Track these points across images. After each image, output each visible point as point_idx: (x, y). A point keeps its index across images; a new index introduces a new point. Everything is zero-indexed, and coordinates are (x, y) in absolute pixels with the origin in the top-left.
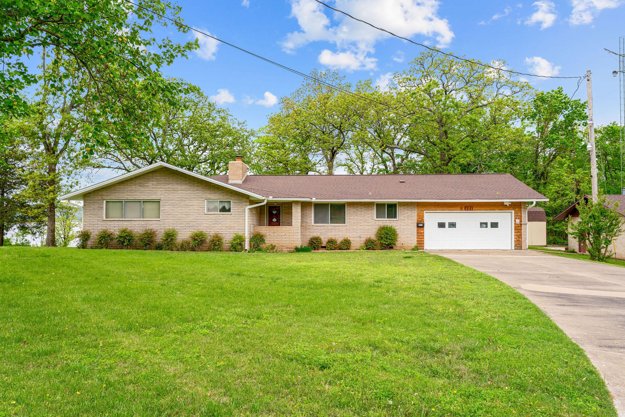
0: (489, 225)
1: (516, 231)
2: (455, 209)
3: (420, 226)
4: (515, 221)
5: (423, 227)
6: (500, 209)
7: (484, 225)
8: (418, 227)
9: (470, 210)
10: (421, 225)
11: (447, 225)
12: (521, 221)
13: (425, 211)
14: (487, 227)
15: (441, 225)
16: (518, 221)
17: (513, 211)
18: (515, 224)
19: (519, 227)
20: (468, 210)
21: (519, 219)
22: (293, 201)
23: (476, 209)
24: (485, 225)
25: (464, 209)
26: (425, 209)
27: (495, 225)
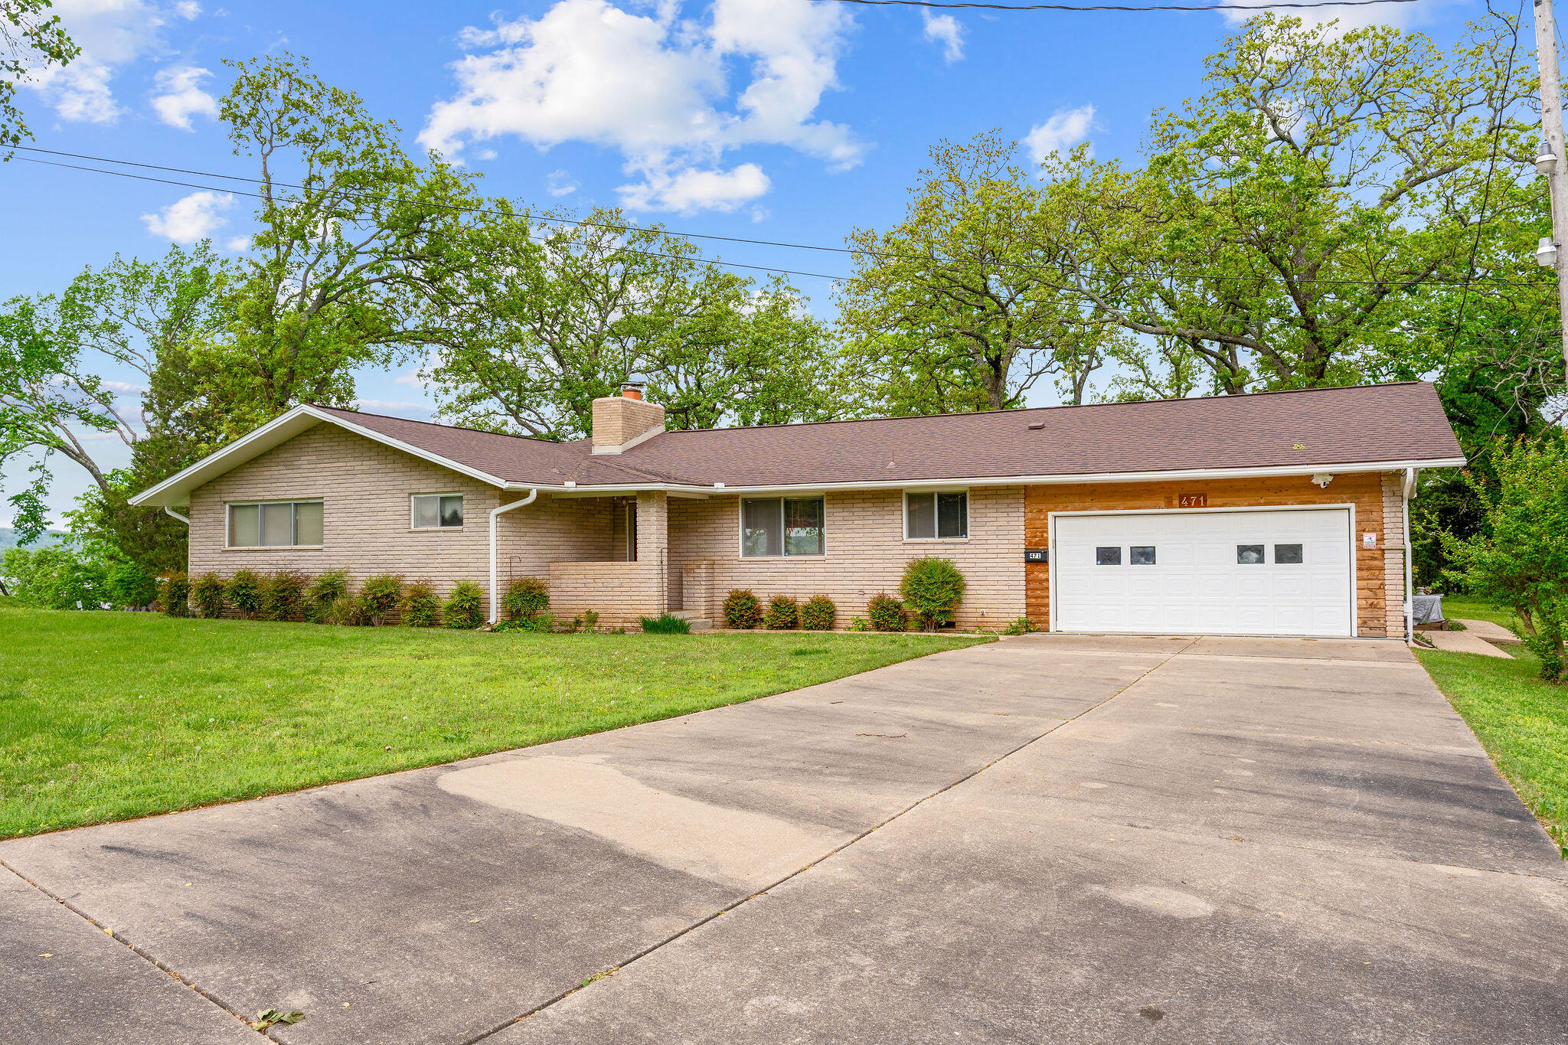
0: (1270, 554)
1: (1365, 574)
2: (1148, 503)
3: (1037, 559)
4: (1360, 539)
5: (1044, 561)
6: (1304, 498)
7: (1249, 553)
8: (1028, 561)
9: (1197, 505)
10: (1038, 556)
11: (1126, 556)
12: (1380, 540)
13: (1050, 514)
14: (1261, 560)
15: (1108, 556)
16: (1370, 539)
17: (1352, 506)
18: (1360, 549)
19: (1373, 559)
20: (1189, 506)
21: (1374, 531)
22: (638, 492)
23: (1218, 501)
24: (1254, 555)
25: (1176, 502)
26: (1052, 506)
27: (1289, 554)
